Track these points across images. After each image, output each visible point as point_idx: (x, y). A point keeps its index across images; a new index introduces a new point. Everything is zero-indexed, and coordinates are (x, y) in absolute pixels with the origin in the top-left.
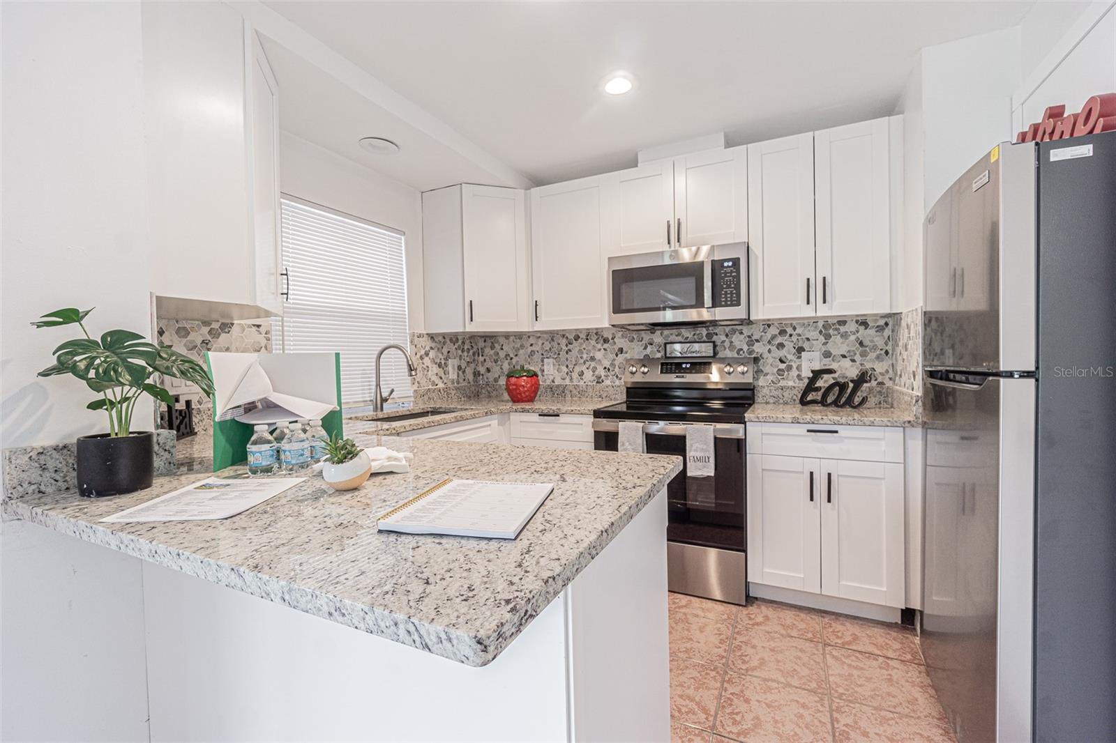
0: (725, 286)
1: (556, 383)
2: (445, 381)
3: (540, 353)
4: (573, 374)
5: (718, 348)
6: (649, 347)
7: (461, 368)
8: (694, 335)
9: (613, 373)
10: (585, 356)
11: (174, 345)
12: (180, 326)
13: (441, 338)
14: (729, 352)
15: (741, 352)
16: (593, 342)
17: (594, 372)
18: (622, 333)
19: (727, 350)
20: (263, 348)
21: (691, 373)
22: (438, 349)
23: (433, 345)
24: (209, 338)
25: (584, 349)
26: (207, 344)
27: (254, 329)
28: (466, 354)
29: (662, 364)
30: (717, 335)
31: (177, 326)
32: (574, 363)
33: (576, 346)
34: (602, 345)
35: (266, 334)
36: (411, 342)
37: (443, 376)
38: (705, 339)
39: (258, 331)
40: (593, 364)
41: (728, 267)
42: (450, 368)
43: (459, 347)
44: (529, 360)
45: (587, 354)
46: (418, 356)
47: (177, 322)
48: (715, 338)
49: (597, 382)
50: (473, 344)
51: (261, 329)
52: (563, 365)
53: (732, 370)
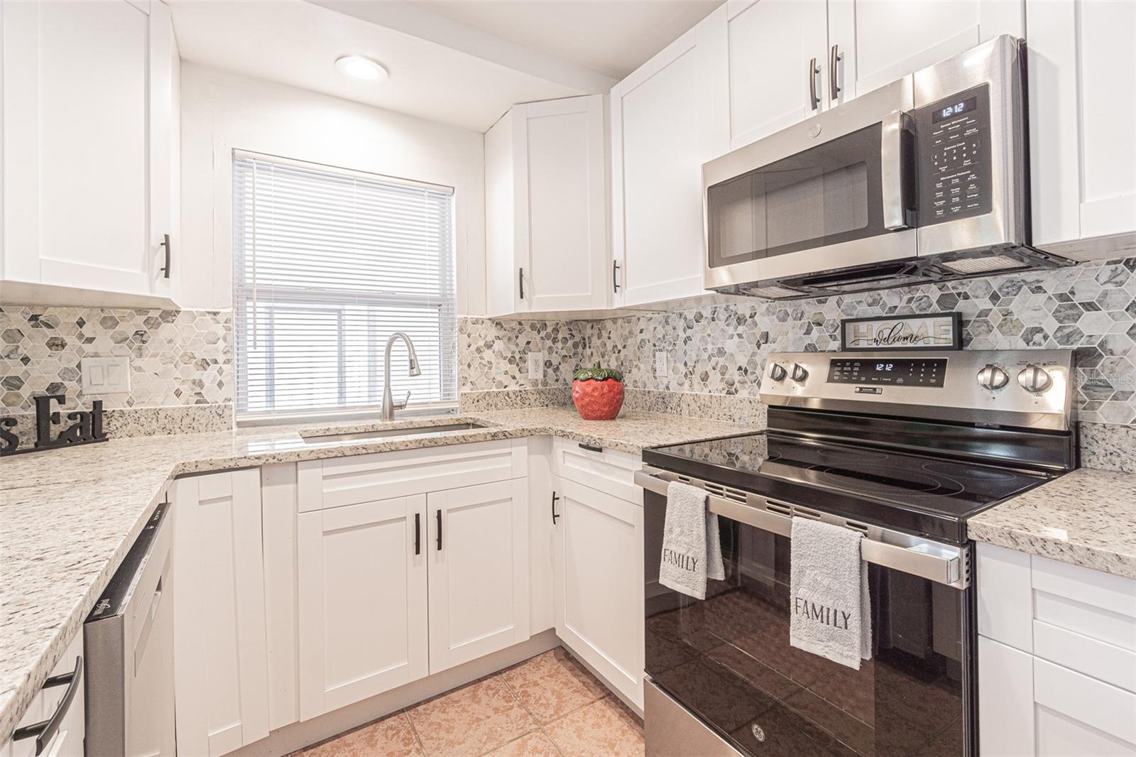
0: (943, 169)
1: (671, 391)
2: (521, 382)
3: (651, 344)
4: (693, 376)
5: (969, 328)
6: (815, 329)
7: (551, 364)
8: (910, 300)
9: (753, 378)
10: (710, 347)
11: (97, 337)
12: (106, 315)
13: (514, 324)
14: (1000, 335)
15: (1038, 337)
16: (722, 324)
17: (723, 374)
18: (767, 305)
19: (995, 330)
20: (221, 340)
21: (893, 383)
22: (509, 339)
23: (501, 333)
24: (146, 329)
25: (709, 335)
26: (142, 335)
27: (208, 317)
28: (560, 345)
29: (834, 363)
30: (966, 297)
31: (103, 315)
32: (695, 358)
33: (697, 331)
34: (736, 328)
35: (226, 322)
36: (461, 330)
37: (517, 375)
38: (936, 308)
39: (215, 319)
40: (722, 361)
41: (954, 116)
42: (530, 365)
43: (548, 337)
44: (638, 354)
45: (713, 344)
46: (473, 348)
47: (102, 311)
48: (961, 306)
49: (729, 393)
50: (573, 332)
51: (218, 317)
52: (680, 362)
53: (999, 378)
